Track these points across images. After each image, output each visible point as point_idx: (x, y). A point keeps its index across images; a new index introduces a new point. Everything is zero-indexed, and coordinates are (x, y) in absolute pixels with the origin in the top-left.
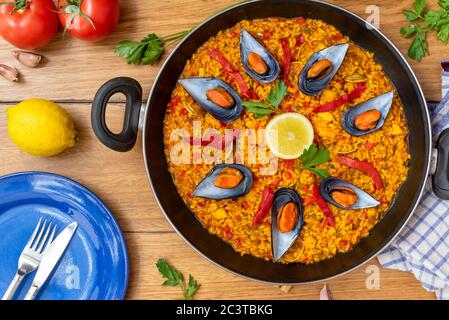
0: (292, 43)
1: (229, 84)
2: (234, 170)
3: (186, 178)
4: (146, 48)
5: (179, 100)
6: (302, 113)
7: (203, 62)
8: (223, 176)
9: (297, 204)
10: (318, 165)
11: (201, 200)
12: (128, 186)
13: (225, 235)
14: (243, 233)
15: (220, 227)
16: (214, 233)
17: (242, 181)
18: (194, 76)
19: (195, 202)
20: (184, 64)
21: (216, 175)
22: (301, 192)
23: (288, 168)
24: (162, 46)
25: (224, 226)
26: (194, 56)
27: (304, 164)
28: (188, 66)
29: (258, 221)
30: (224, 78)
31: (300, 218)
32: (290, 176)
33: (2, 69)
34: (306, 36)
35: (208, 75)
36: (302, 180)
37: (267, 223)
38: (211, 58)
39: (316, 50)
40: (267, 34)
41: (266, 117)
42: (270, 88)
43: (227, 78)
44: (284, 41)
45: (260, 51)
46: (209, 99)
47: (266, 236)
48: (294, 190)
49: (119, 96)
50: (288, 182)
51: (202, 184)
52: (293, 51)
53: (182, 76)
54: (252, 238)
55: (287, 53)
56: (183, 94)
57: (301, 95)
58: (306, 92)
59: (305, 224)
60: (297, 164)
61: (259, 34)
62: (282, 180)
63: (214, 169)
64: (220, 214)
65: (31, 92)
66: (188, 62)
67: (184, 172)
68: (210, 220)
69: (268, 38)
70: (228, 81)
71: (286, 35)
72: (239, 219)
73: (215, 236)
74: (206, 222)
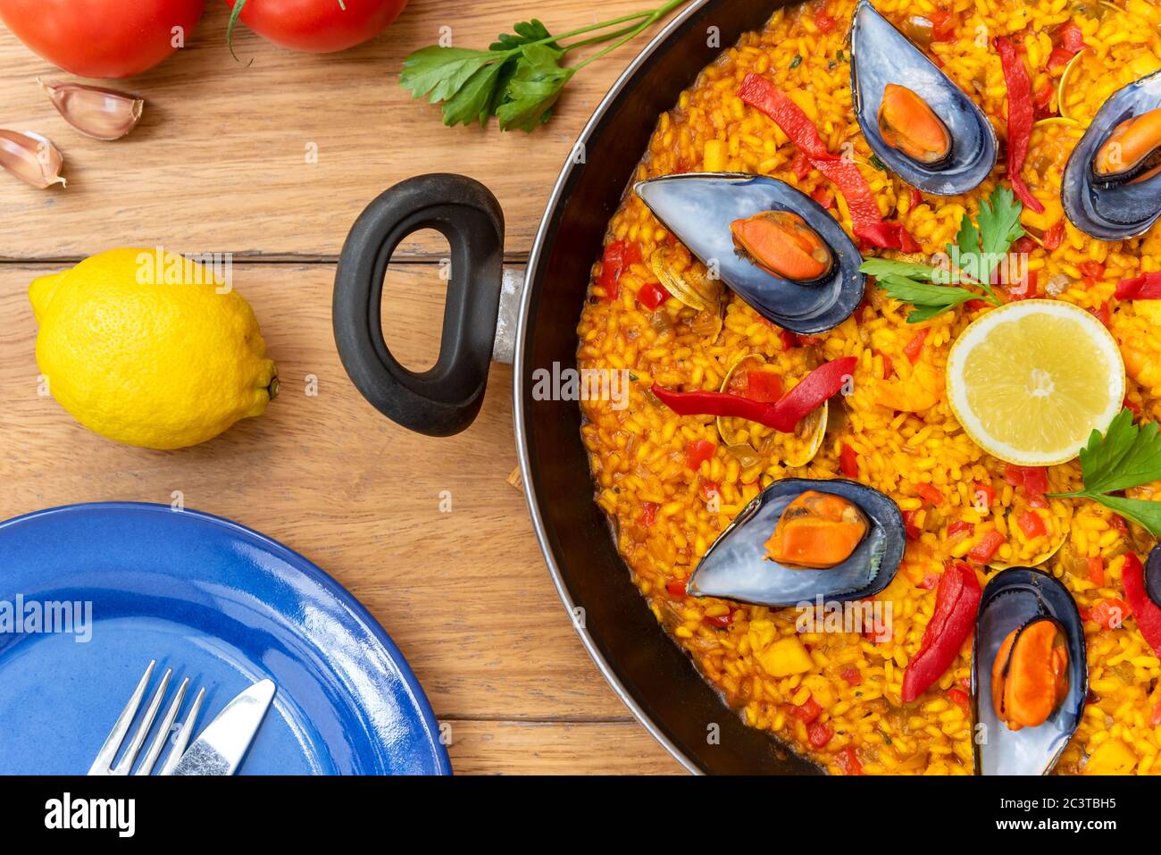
0: (1037, 51)
1: (810, 199)
2: (836, 504)
3: (660, 526)
4: (507, 71)
5: (632, 254)
6: (1078, 302)
7: (718, 119)
8: (796, 523)
9: (1064, 627)
10: (1137, 489)
11: (717, 610)
12: (447, 555)
13: (802, 733)
14: (865, 726)
15: (783, 706)
16: (762, 724)
17: (864, 542)
18: (683, 170)
19: (692, 614)
20: (650, 127)
21: (774, 518)
22: (1078, 584)
23: (1027, 496)
24: (561, 63)
25: (799, 700)
26: (683, 101)
27: (1089, 482)
28: (664, 135)
29: (924, 684)
30: (793, 178)
31: (1075, 677)
32: (1039, 529)
33: (10, 147)
34: (1086, 26)
35: (734, 168)
36: (1080, 540)
37: (952, 693)
38: (747, 106)
39: (1126, 76)
40: (948, 22)
41: (950, 316)
42: (959, 212)
43: (804, 178)
44: (1008, 44)
45: (922, 82)
46: (743, 252)
47: (949, 740)
48: (1050, 575)
49: (427, 241)
50: (1031, 545)
51: (721, 553)
52: (1040, 81)
53: (641, 172)
54: (901, 745)
55: (1020, 88)
56: (646, 233)
57: (1074, 236)
58: (1091, 229)
59: (1091, 698)
60: (1059, 483)
61: (919, 22)
62: (1008, 539)
63: (765, 497)
64: (786, 658)
65: (105, 226)
66: (665, 119)
67: (654, 507)
68: (746, 679)
69: (948, 36)
70: (809, 188)
71: (1016, 24)
72: (852, 676)
73: (766, 736)
74: (733, 688)
